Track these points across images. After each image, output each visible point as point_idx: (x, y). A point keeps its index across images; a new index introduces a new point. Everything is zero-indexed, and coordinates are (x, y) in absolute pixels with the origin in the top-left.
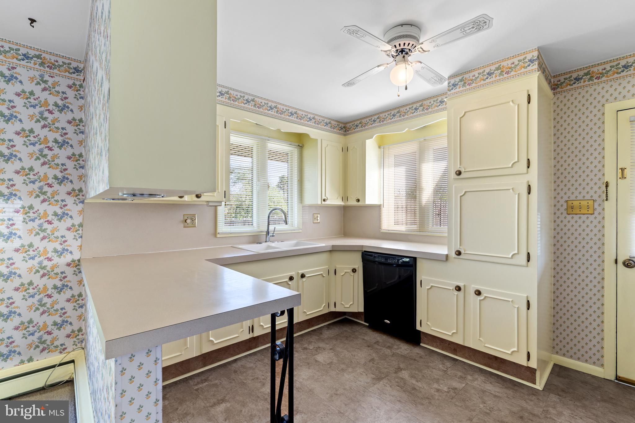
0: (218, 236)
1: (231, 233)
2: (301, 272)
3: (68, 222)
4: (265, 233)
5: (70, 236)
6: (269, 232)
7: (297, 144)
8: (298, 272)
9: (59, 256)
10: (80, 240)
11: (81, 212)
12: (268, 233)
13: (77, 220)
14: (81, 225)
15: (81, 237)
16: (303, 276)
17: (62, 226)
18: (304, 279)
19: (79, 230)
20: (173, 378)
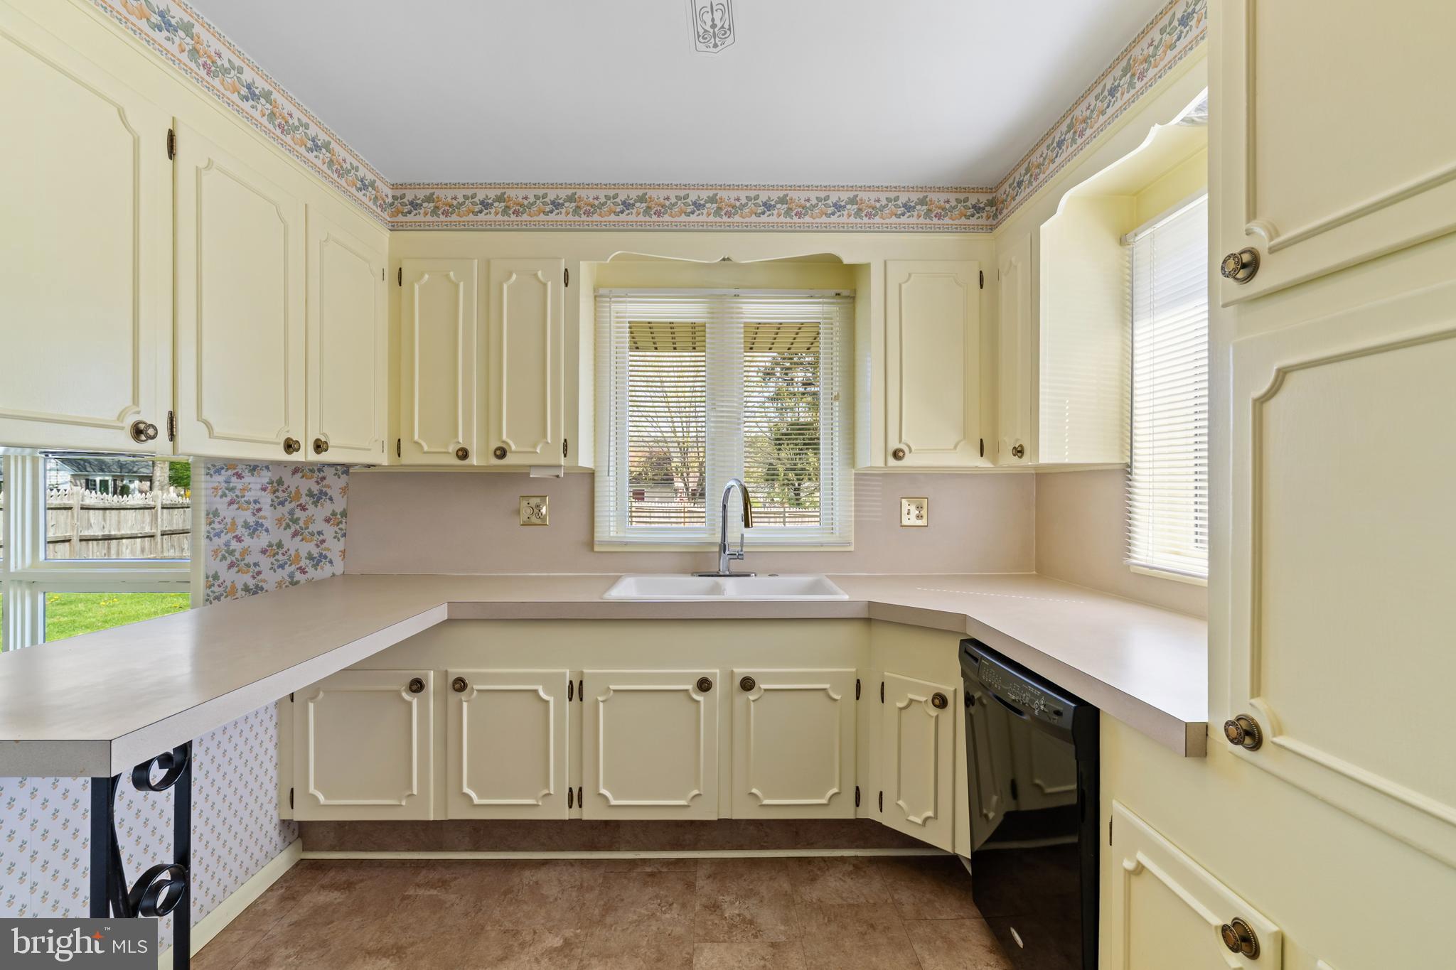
0: (596, 549)
1: (626, 544)
2: (742, 671)
3: (326, 509)
4: (717, 549)
5: (329, 531)
6: (725, 546)
7: (833, 292)
8: (732, 671)
9: (315, 566)
10: (342, 539)
11: (344, 490)
12: (723, 547)
13: (339, 505)
14: (344, 514)
15: (344, 535)
16: (747, 684)
17: (319, 513)
18: (752, 696)
19: (341, 522)
20: (408, 850)
